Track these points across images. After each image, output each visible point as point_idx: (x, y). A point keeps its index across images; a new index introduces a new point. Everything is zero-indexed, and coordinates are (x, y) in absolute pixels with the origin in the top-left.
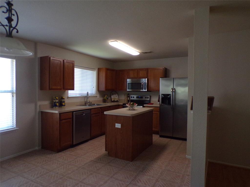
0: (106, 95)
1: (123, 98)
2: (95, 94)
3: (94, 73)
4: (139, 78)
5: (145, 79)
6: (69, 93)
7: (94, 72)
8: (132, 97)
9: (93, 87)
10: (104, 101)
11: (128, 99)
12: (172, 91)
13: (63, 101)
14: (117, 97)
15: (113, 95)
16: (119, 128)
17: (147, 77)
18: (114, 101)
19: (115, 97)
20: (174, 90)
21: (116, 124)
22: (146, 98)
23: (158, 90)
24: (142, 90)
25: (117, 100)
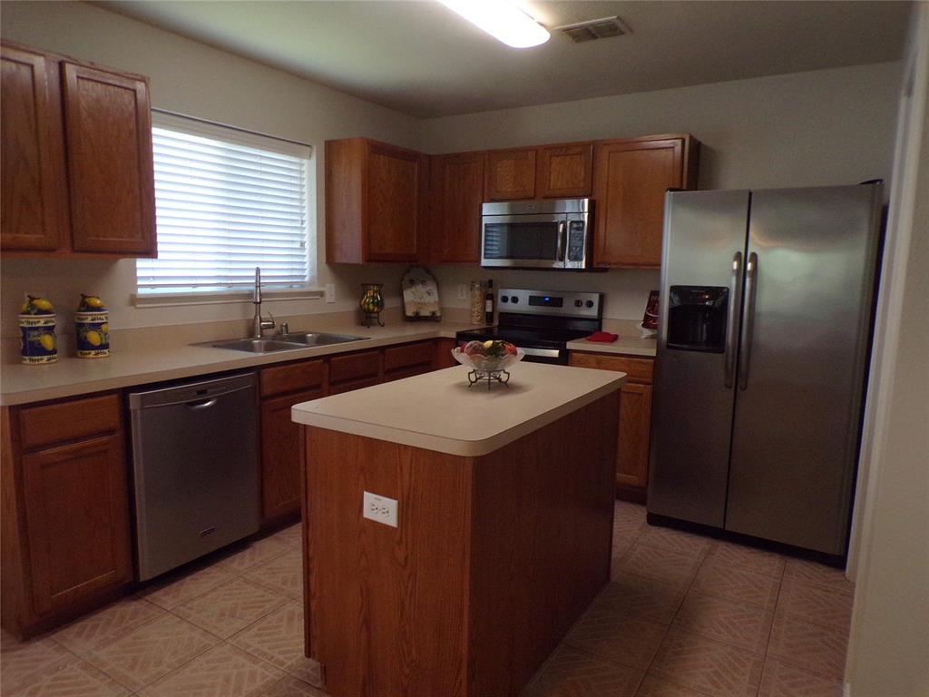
0: (374, 285)
1: (464, 306)
2: (310, 283)
3: (304, 168)
4: (545, 197)
5: (575, 201)
6: (139, 273)
7: (305, 161)
8: (505, 299)
9: (302, 244)
10: (366, 318)
11: (489, 309)
12: (738, 271)
13: (89, 321)
14: (435, 298)
15: (413, 289)
16: (387, 527)
17: (587, 190)
18: (417, 319)
19: (420, 297)
20: (749, 266)
21: (369, 498)
22: (578, 304)
23: (655, 266)
24: (559, 265)
25: (434, 313)
